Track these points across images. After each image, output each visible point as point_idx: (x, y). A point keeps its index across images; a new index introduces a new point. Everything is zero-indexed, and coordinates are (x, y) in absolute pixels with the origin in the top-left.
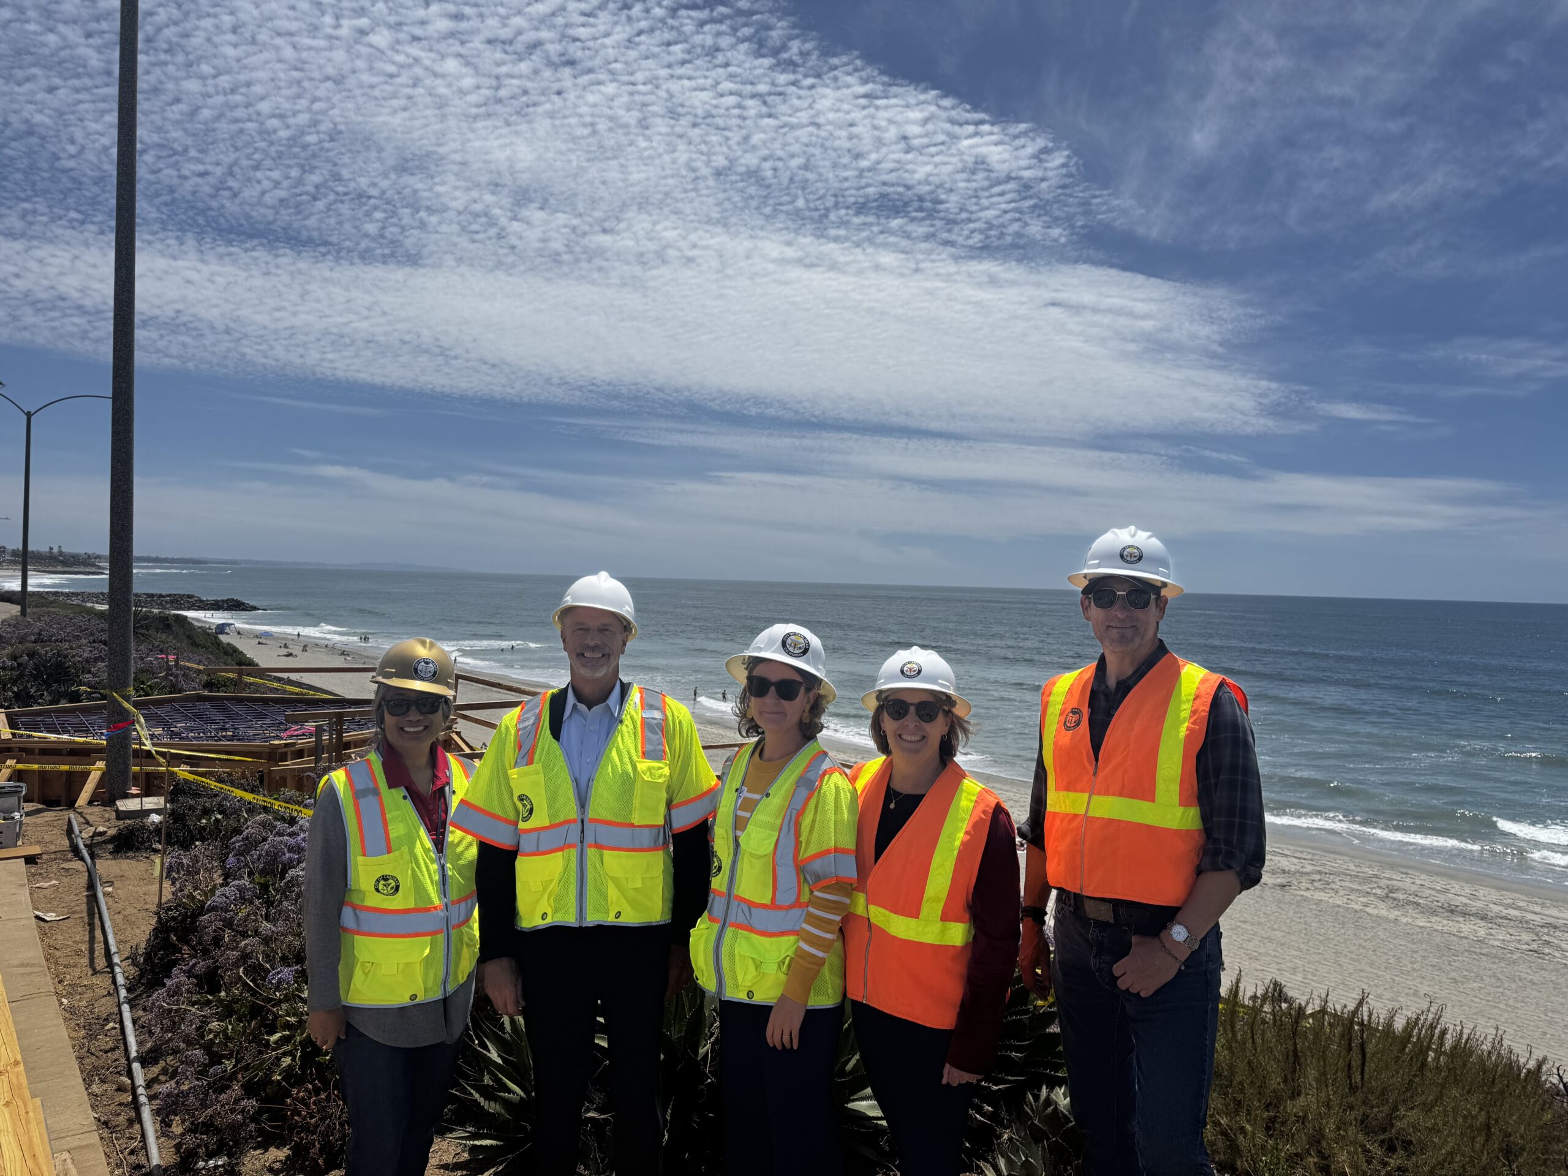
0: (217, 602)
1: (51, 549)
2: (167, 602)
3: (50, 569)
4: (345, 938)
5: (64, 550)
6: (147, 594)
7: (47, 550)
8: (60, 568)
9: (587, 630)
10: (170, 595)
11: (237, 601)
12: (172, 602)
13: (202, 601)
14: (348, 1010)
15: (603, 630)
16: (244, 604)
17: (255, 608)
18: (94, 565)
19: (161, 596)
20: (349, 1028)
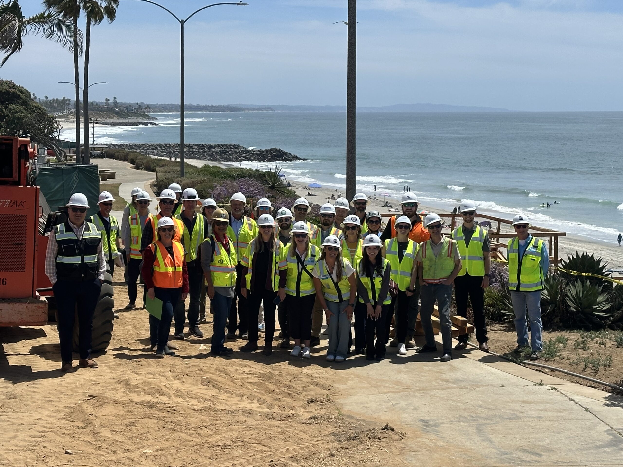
0: (261, 152)
1: (107, 100)
2: (217, 153)
3: (108, 120)
4: (212, 273)
5: (118, 101)
6: (198, 145)
7: (104, 101)
8: (116, 120)
9: (237, 204)
10: (218, 146)
11: (279, 151)
12: (221, 153)
13: (248, 151)
14: (215, 288)
15: (240, 205)
16: (286, 154)
17: (296, 158)
18: (144, 116)
19: (210, 147)
20: (216, 293)
